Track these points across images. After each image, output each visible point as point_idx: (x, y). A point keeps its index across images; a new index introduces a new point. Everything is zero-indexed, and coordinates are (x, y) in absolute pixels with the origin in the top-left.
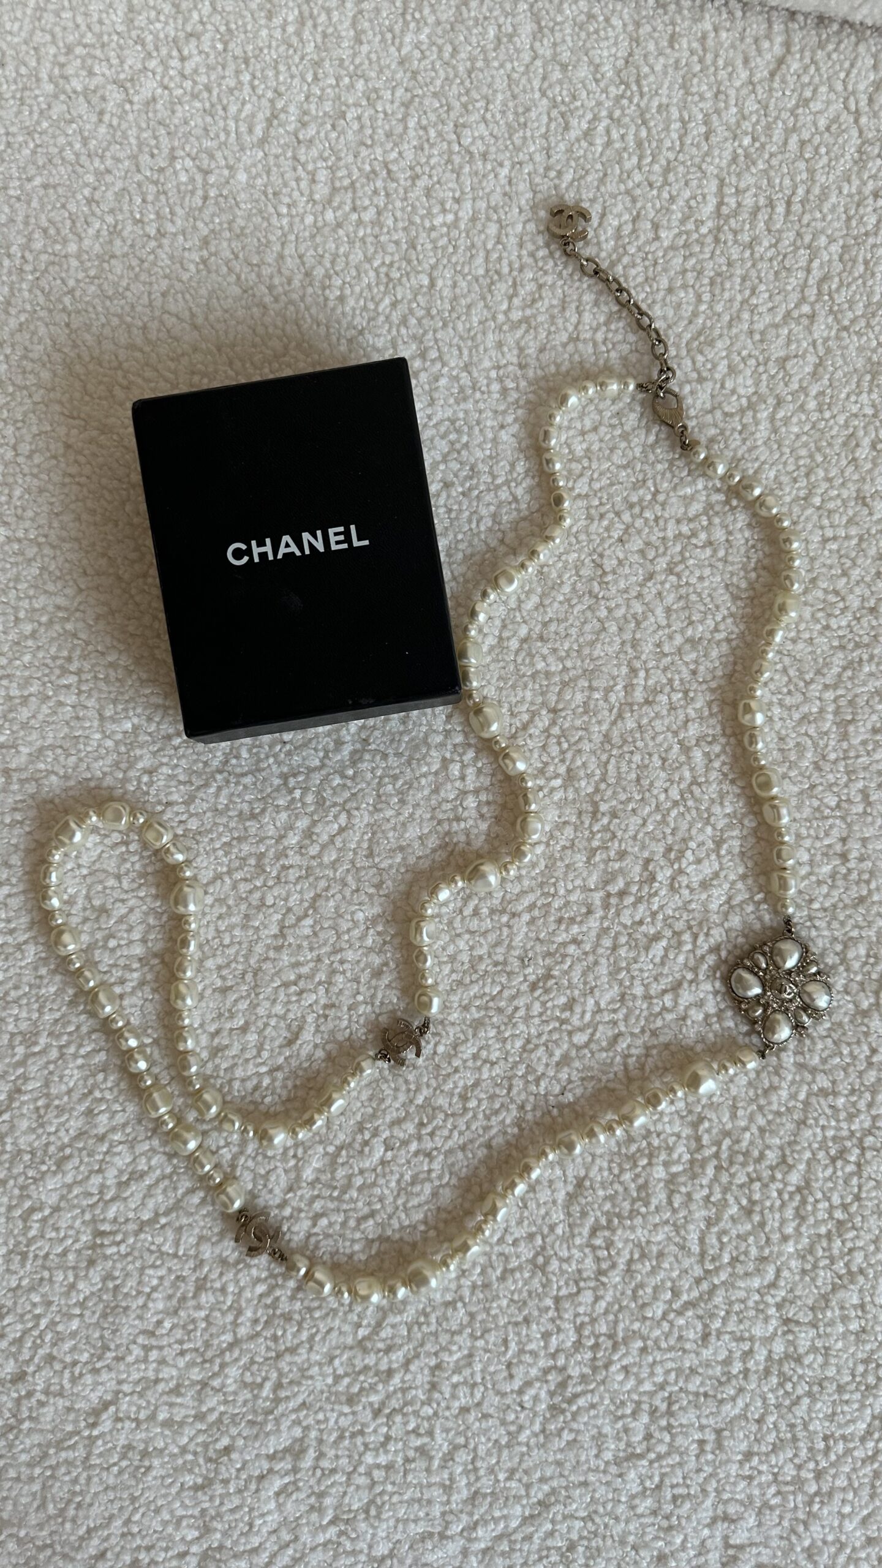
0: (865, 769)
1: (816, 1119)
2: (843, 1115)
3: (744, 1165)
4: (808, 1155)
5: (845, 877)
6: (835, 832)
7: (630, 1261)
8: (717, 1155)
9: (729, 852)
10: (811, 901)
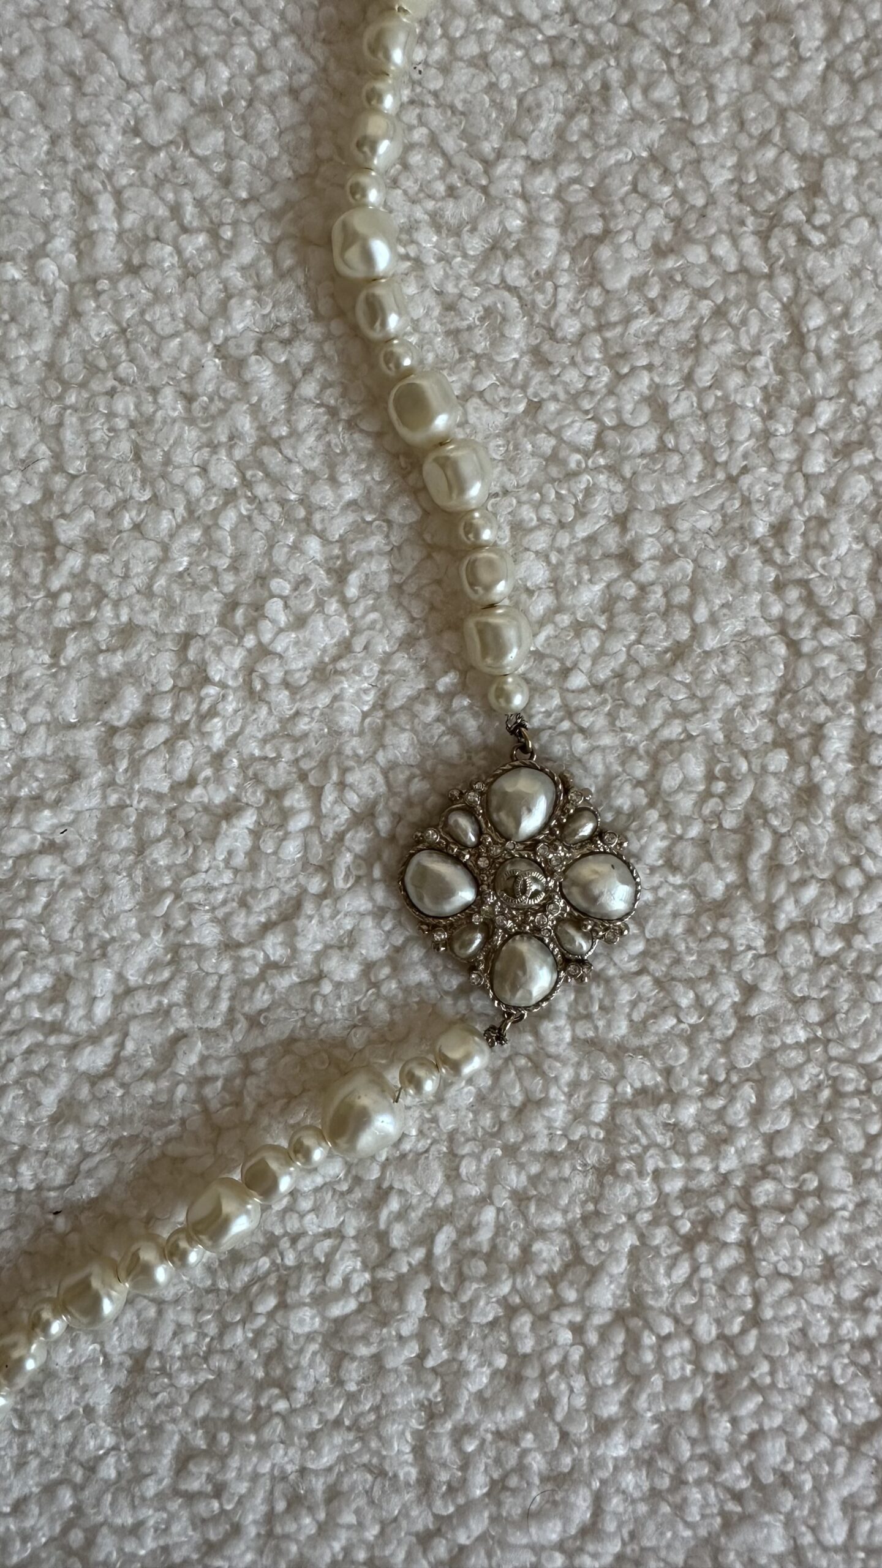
0: (649, 345)
1: (638, 1159)
2: (696, 1142)
3: (490, 1279)
4: (629, 1240)
5: (636, 605)
6: (600, 506)
7: (270, 1518)
8: (428, 1265)
9: (365, 589)
10: (565, 672)
